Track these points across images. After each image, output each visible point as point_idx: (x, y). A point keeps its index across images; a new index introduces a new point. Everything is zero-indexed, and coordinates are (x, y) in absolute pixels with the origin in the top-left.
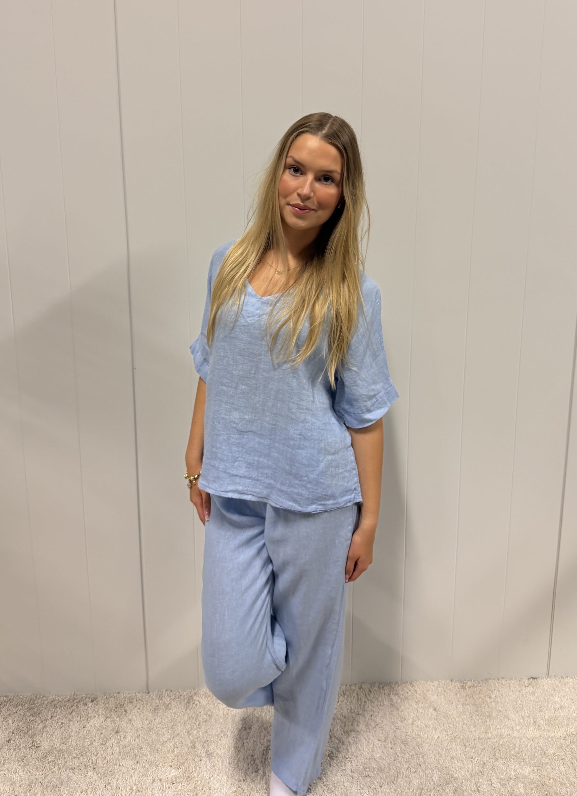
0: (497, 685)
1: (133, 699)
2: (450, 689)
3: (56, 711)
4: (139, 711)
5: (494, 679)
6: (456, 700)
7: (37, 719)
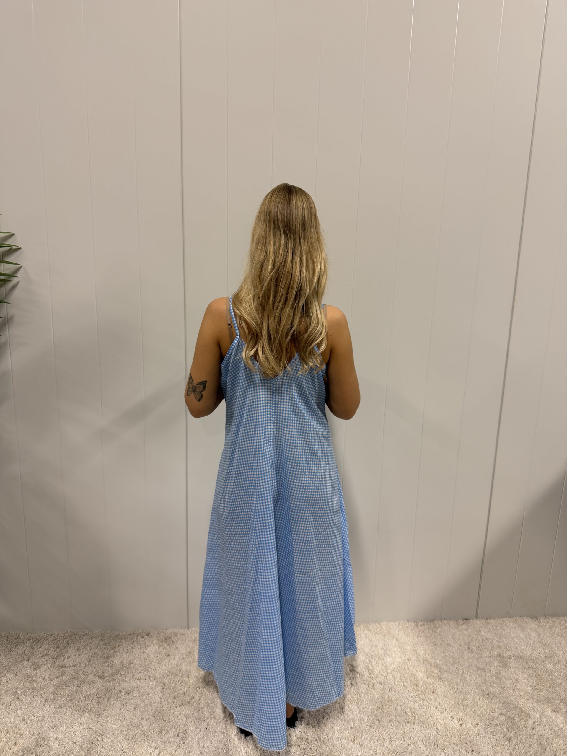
0: (440, 624)
1: (177, 634)
2: (407, 627)
3: (122, 641)
4: (183, 641)
5: (438, 620)
6: (413, 634)
7: (109, 647)
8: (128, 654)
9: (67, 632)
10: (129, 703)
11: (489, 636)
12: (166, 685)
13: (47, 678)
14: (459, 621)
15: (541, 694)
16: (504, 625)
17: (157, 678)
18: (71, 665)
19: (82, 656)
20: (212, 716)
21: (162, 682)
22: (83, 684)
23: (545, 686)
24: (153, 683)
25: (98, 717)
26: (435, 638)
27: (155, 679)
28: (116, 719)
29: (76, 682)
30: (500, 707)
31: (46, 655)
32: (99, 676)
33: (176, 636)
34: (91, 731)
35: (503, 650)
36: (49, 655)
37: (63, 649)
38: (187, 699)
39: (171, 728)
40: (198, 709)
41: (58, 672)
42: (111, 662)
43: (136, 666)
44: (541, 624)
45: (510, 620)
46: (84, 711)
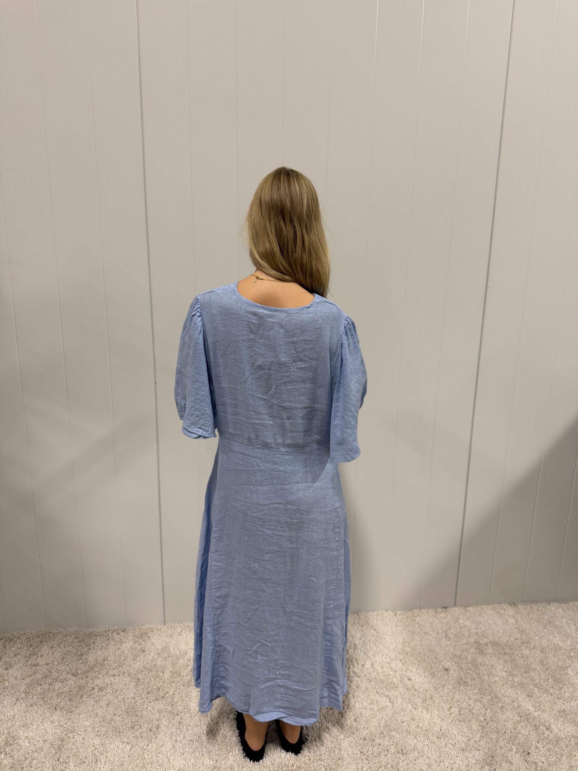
2: (386, 617)
3: (96, 638)
5: (417, 609)
6: (391, 623)
7: (83, 644)
8: (103, 650)
9: (41, 630)
10: (102, 700)
11: (468, 623)
12: (140, 680)
13: (19, 677)
14: (438, 609)
15: (516, 679)
16: (482, 612)
17: (131, 674)
18: (44, 664)
19: (55, 654)
20: (186, 710)
21: (136, 678)
22: (56, 682)
24: (127, 679)
25: (70, 715)
26: (413, 627)
27: (129, 675)
28: (88, 716)
29: (49, 681)
30: (475, 693)
31: (19, 654)
32: (72, 674)
33: (153, 631)
34: (62, 729)
35: (480, 637)
36: (22, 654)
37: (36, 648)
38: (161, 693)
39: (143, 723)
40: (171, 704)
41: (30, 670)
42: (85, 660)
43: (110, 662)
44: (520, 611)
45: (488, 607)
46: (56, 709)
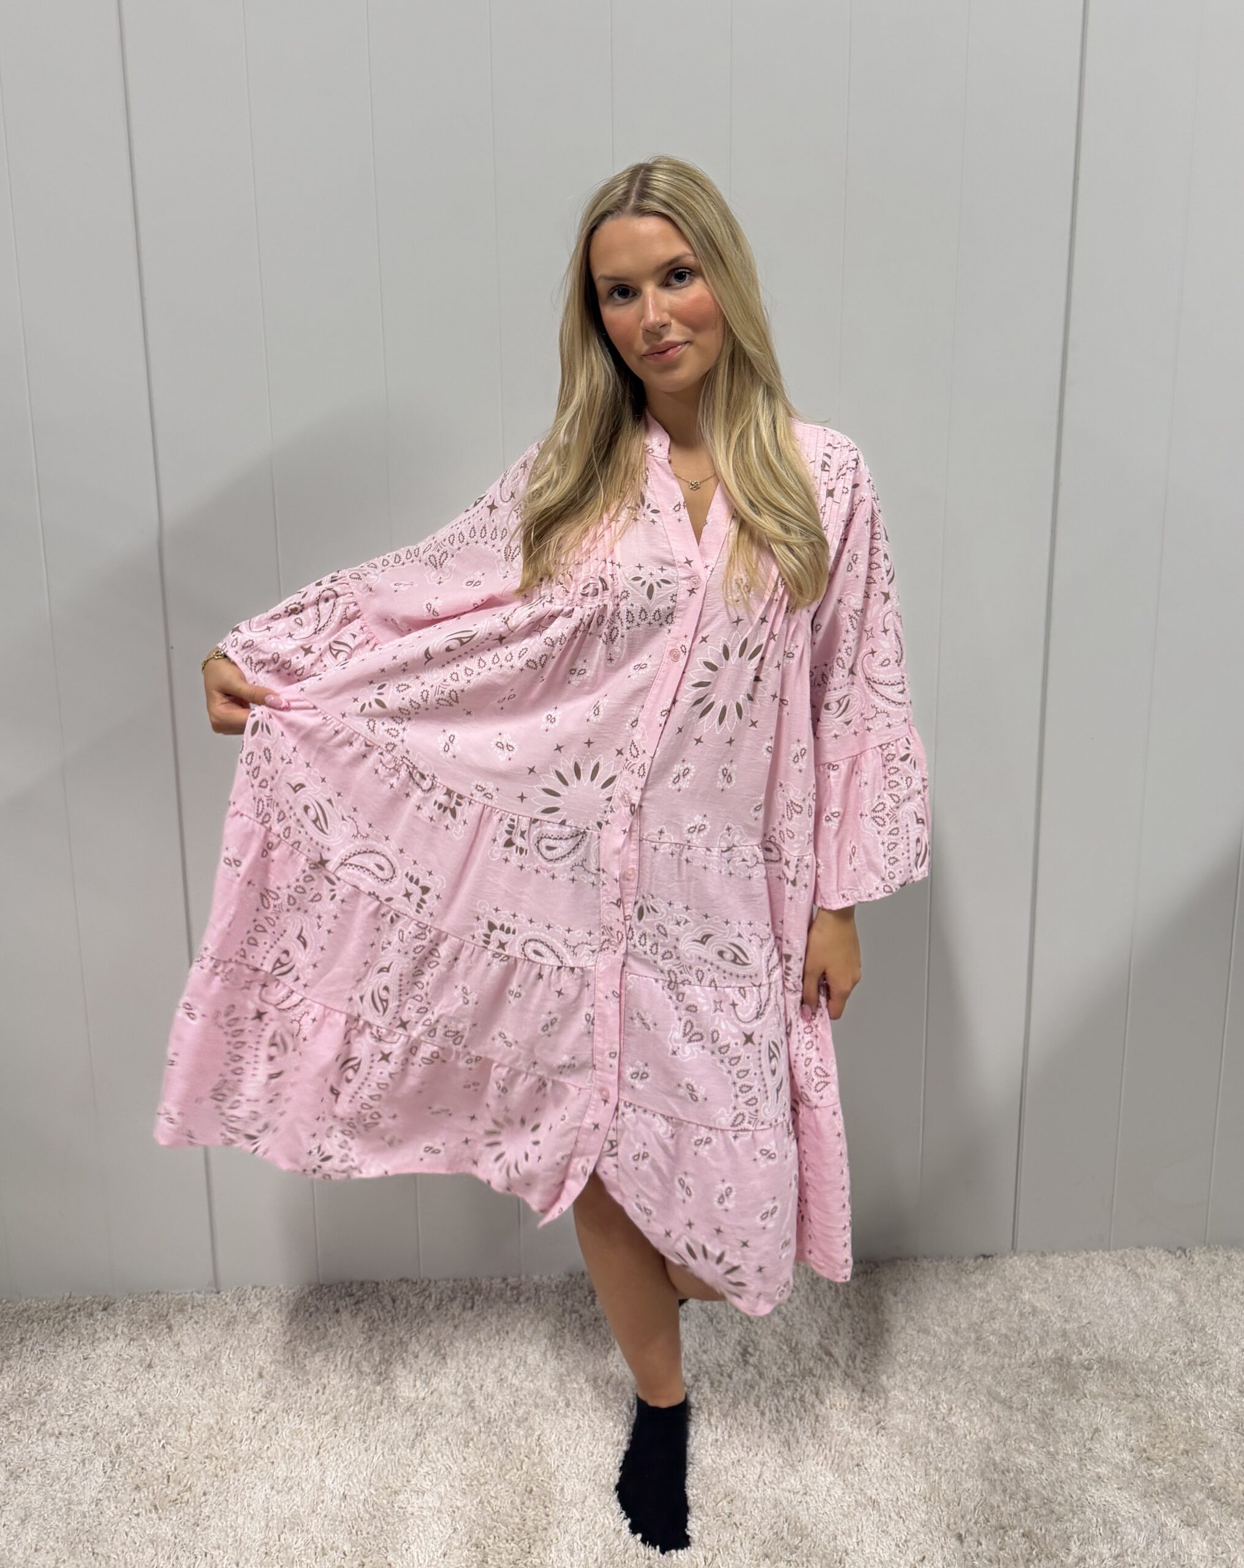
0: (913, 1270)
1: (186, 1305)
3: (30, 1328)
4: (197, 1326)
8: (42, 1361)
11: (1043, 1303)
12: (122, 1452)
14: (966, 1261)
16: (1088, 1272)
17: (104, 1432)
21: (113, 1444)
23: (1172, 1450)
24: (88, 1447)
27: (97, 1434)
35: (1072, 1345)
44: (1194, 1269)
45: (1107, 1256)
